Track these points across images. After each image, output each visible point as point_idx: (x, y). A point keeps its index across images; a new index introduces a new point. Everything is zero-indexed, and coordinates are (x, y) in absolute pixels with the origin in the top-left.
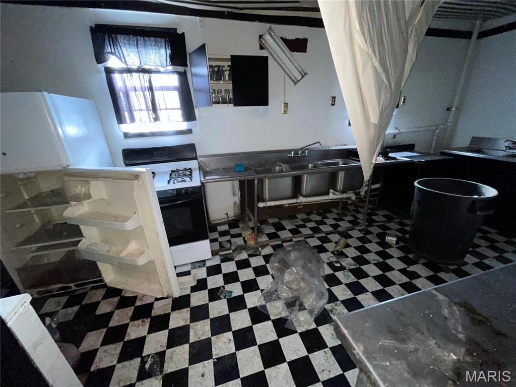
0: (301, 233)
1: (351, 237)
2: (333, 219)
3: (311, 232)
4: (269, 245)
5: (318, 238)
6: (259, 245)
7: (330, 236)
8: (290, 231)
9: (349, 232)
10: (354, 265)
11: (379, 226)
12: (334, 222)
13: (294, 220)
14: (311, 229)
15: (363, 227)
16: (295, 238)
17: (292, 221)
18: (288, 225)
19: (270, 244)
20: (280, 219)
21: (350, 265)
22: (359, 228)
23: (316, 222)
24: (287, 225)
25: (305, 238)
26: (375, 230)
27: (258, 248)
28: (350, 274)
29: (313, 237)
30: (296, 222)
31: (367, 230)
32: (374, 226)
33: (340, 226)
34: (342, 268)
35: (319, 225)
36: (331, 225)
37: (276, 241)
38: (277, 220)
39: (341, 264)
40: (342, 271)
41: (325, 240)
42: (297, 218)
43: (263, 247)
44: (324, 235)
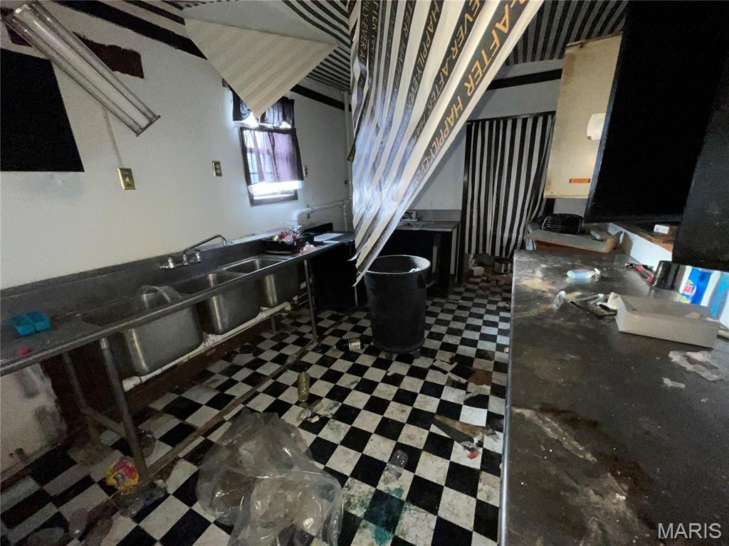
0: (233, 397)
1: (309, 365)
2: (271, 348)
3: (249, 388)
4: (179, 458)
5: (264, 392)
6: (152, 475)
7: (281, 379)
8: (210, 404)
9: (304, 359)
10: (335, 405)
11: (333, 334)
12: (275, 354)
13: (208, 381)
14: (246, 381)
15: (315, 344)
16: (227, 412)
17: (204, 383)
18: (201, 395)
19: (181, 455)
20: (179, 391)
21: (331, 409)
22: (313, 346)
23: (248, 366)
24: (198, 397)
25: (243, 403)
26: (331, 341)
27: (153, 486)
28: (337, 422)
29: (256, 394)
30: (213, 382)
31: (322, 345)
32: (327, 336)
33: (288, 356)
34: (324, 421)
35: (254, 368)
36: (274, 361)
37: (191, 442)
38: (172, 397)
39: (319, 415)
40: (326, 426)
41: (277, 389)
42: (213, 374)
43: (165, 473)
44: (271, 381)
